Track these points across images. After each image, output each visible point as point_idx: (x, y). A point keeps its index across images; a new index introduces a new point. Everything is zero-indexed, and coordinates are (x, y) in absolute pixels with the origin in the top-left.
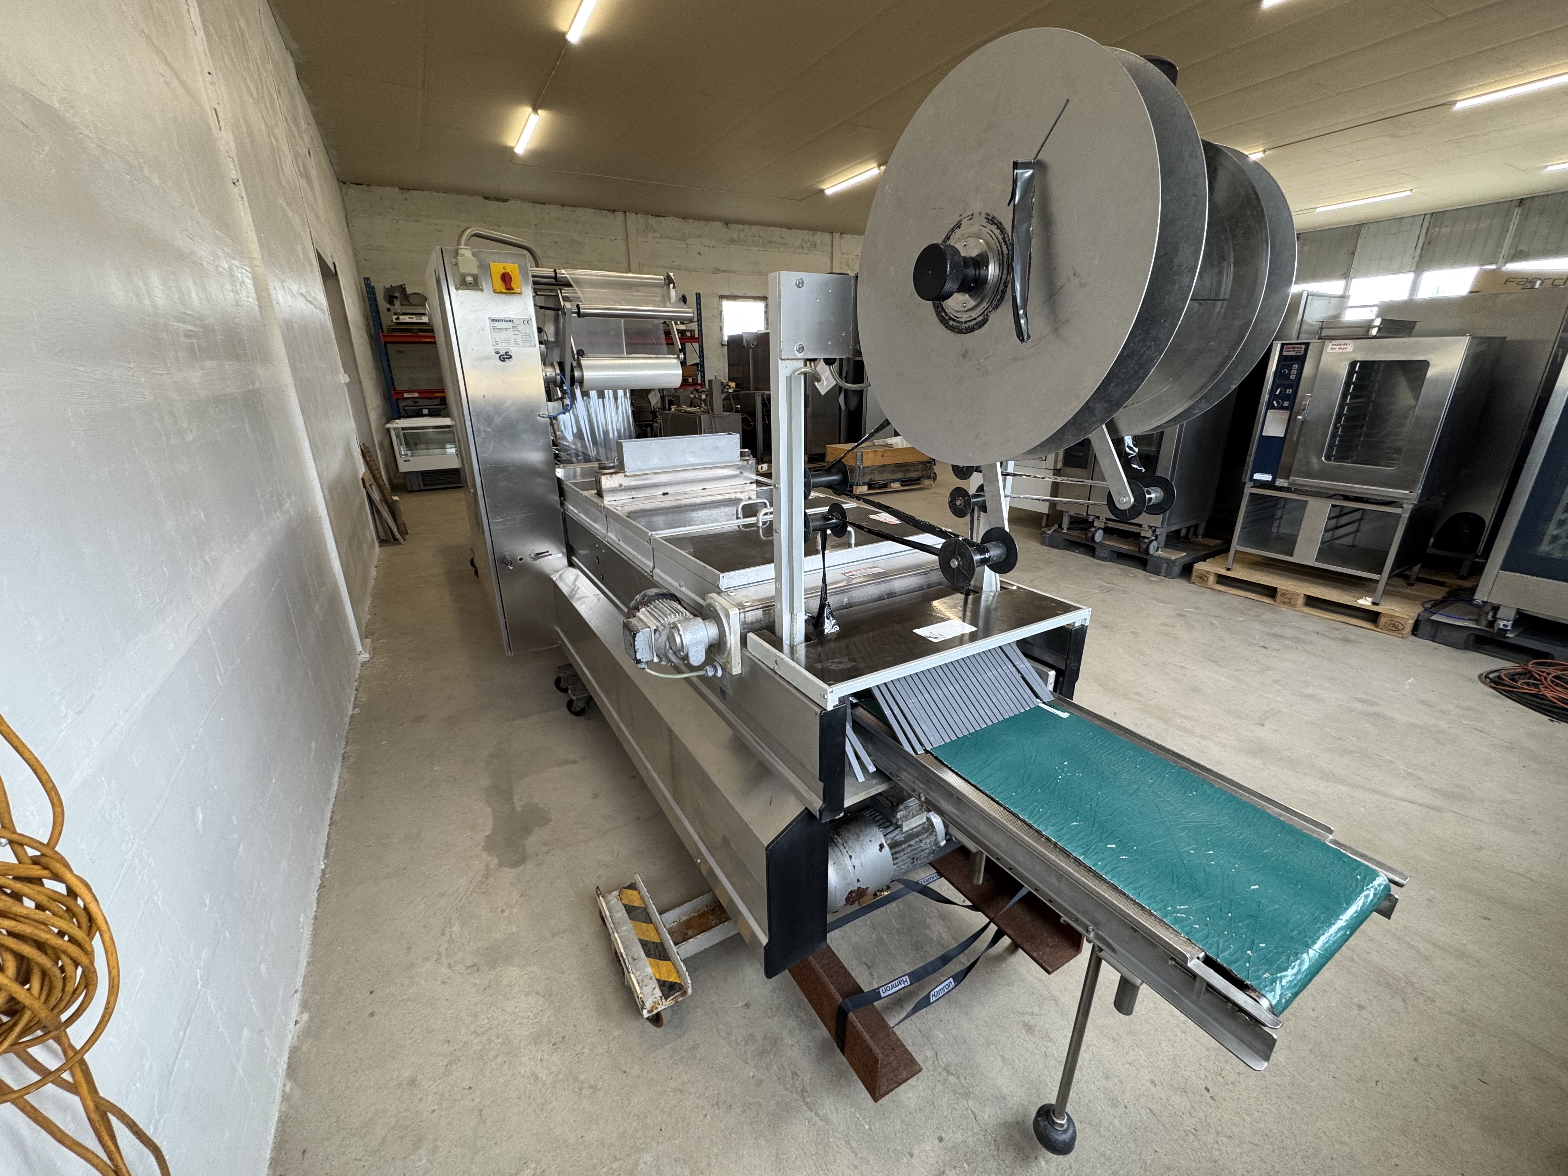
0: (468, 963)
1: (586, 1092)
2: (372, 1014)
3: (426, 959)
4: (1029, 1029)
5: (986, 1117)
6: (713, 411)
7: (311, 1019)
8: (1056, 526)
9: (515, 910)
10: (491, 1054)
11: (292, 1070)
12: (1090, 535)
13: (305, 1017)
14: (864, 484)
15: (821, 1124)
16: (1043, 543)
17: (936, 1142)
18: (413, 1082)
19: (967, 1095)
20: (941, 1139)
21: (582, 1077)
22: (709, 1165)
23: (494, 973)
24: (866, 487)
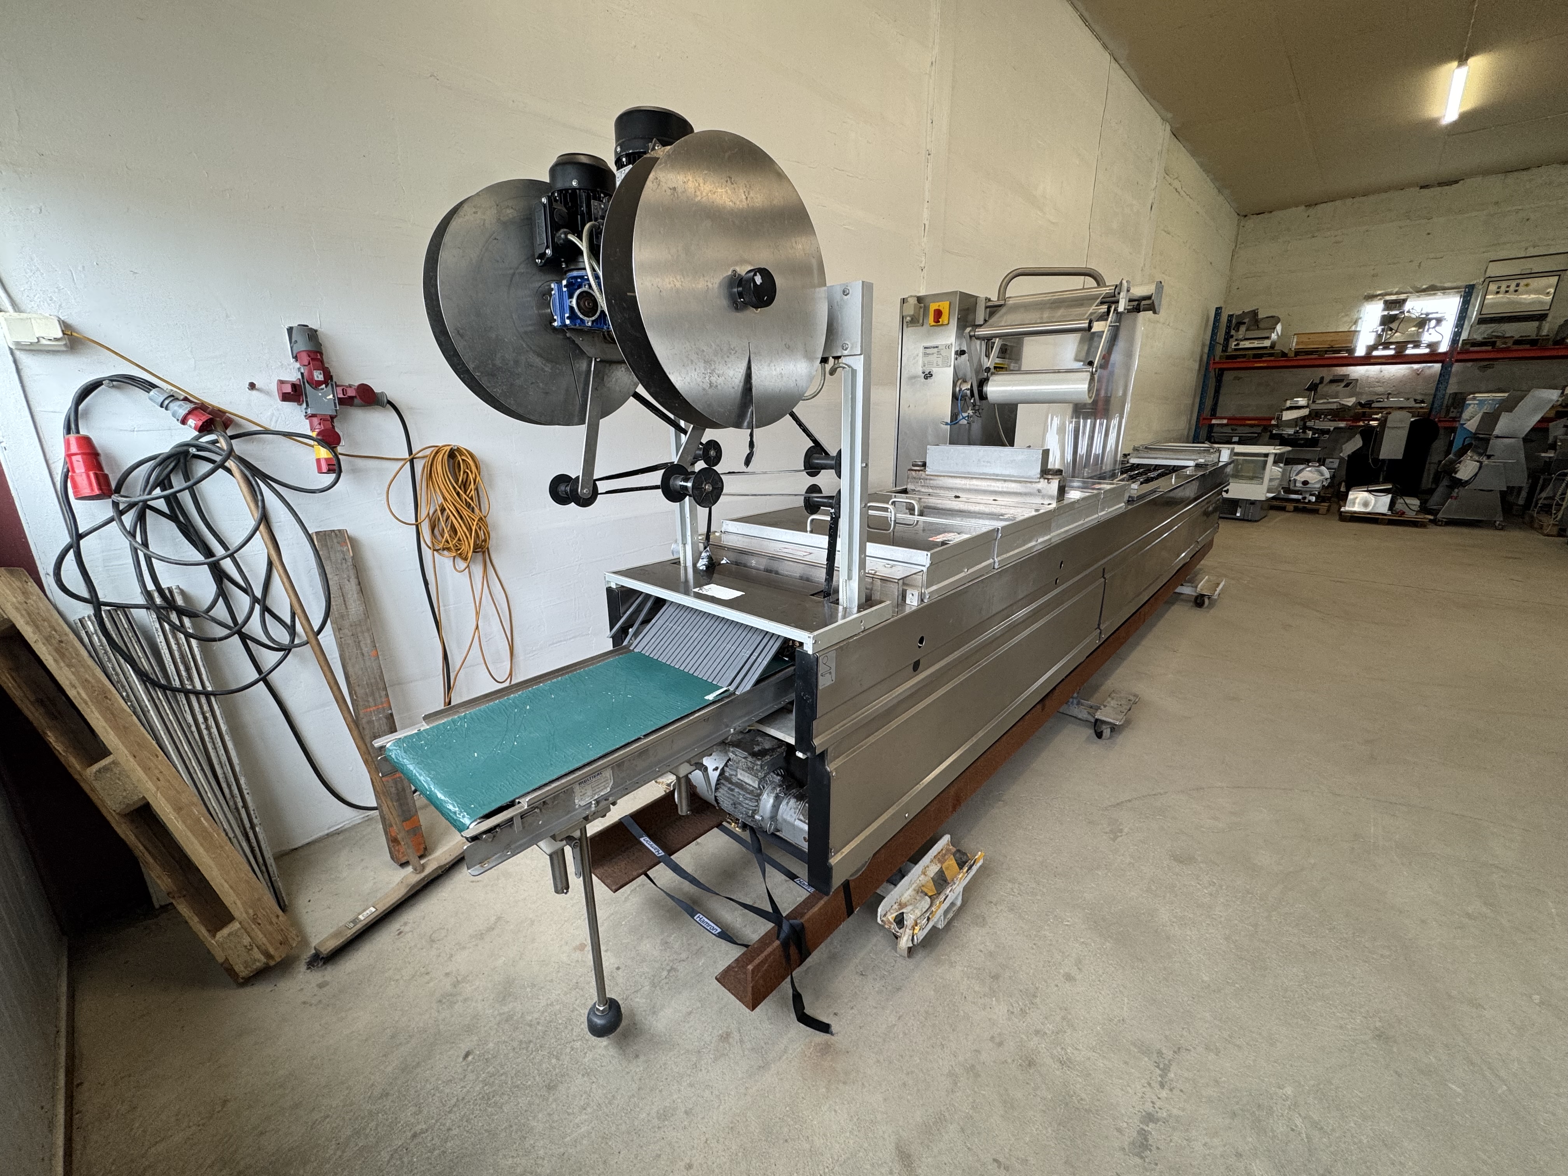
4: (725, 1037)
5: (637, 1000)
15: (623, 898)
17: (616, 966)
19: (654, 985)
20: (618, 968)
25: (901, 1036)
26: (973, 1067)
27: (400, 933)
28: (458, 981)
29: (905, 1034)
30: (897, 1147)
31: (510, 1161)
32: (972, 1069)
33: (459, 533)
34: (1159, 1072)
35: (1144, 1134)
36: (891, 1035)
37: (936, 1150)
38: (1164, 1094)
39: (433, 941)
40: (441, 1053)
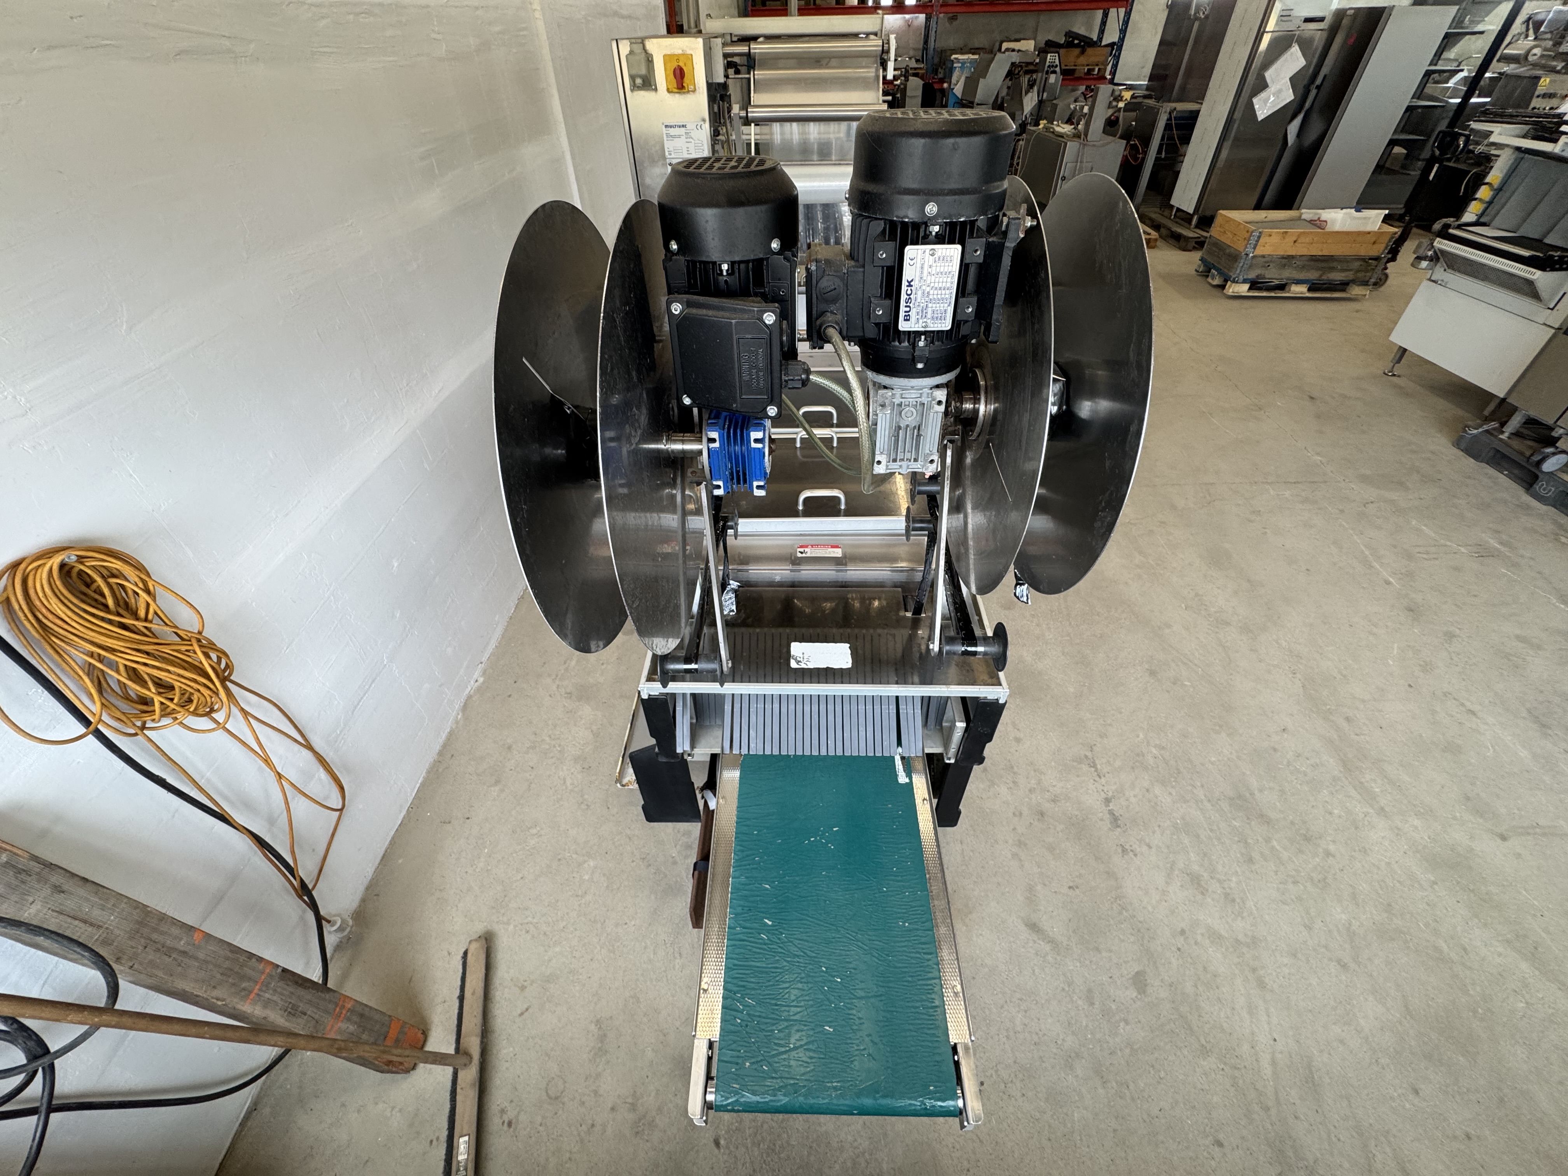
0: (568, 691)
1: (583, 807)
2: (510, 696)
3: (549, 675)
6: (1086, 135)
7: (484, 682)
8: (1494, 425)
9: (609, 667)
10: (552, 755)
11: (465, 708)
12: (1537, 458)
13: (481, 680)
14: (1245, 281)
16: (1457, 444)
18: (510, 748)
21: (586, 797)
22: (618, 889)
23: (577, 704)
24: (1246, 286)
25: (971, 854)
26: (1019, 841)
27: (510, 1124)
28: (632, 1104)
29: (972, 851)
30: (1026, 925)
31: (837, 1167)
32: (1020, 844)
33: (177, 685)
34: (1093, 769)
35: (1111, 813)
36: (967, 858)
37: (1042, 908)
38: (1103, 780)
39: (557, 1098)
40: (694, 1164)
